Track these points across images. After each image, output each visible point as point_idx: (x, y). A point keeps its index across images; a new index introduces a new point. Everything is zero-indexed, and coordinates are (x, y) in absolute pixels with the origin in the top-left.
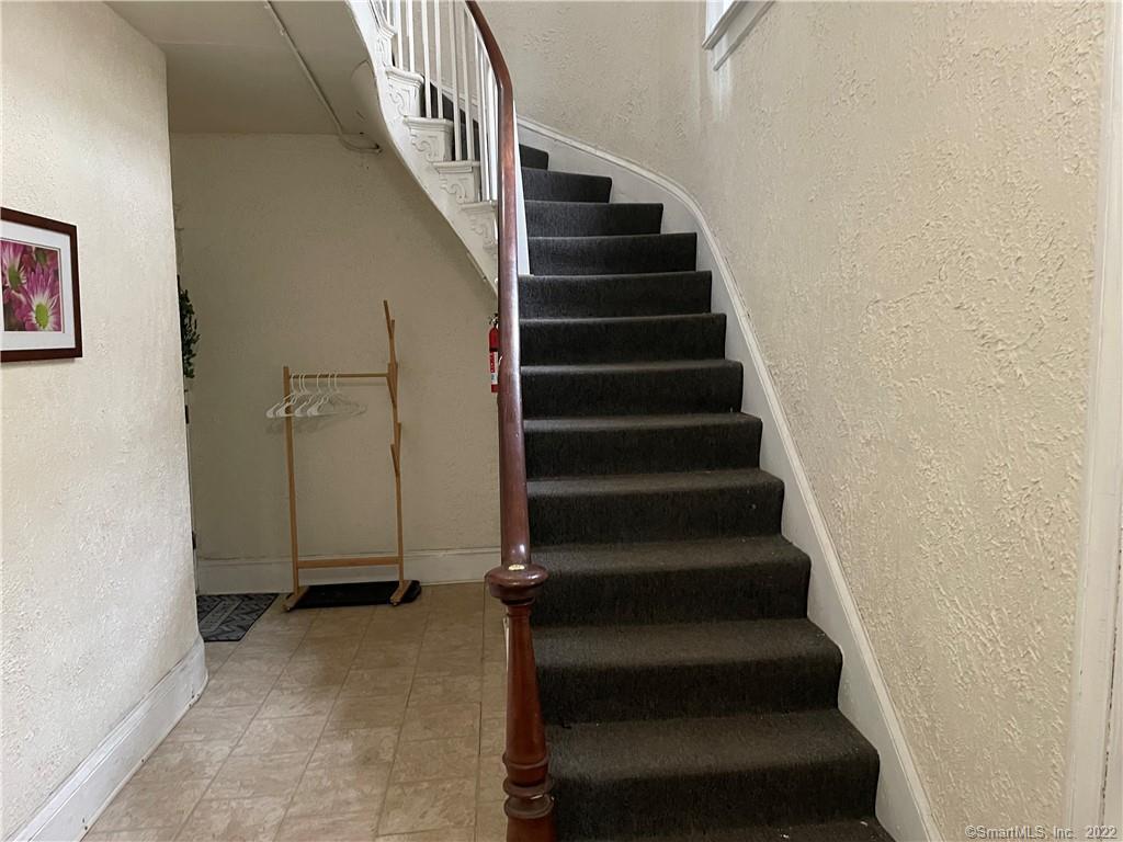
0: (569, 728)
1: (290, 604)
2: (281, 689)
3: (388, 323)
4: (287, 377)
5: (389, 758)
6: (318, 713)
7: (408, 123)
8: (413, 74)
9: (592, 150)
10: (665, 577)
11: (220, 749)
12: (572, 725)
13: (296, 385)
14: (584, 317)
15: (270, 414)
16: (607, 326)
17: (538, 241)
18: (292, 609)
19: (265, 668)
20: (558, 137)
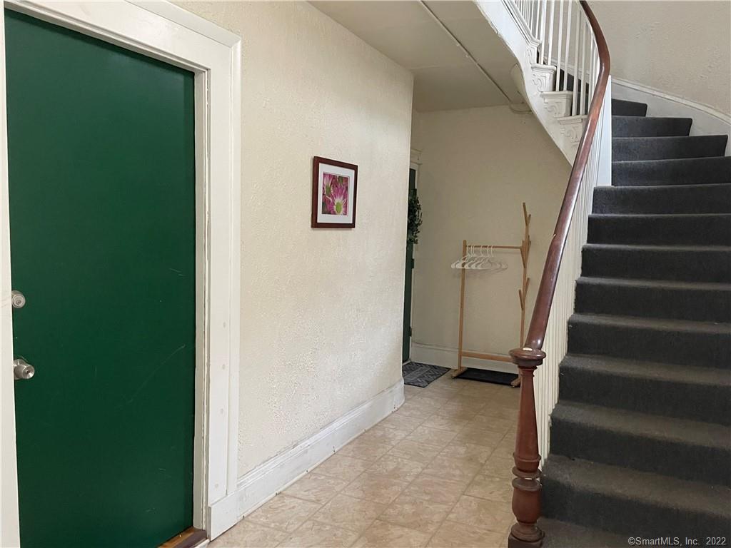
0: (574, 460)
1: (454, 375)
2: (438, 415)
3: (526, 218)
4: (465, 246)
5: (483, 462)
6: (453, 431)
7: (543, 96)
8: (549, 66)
9: (680, 100)
10: (657, 384)
11: (401, 434)
12: (575, 458)
13: (469, 252)
14: (646, 213)
15: (453, 266)
16: (657, 219)
17: (620, 164)
18: (455, 378)
19: (433, 403)
20: (655, 93)
